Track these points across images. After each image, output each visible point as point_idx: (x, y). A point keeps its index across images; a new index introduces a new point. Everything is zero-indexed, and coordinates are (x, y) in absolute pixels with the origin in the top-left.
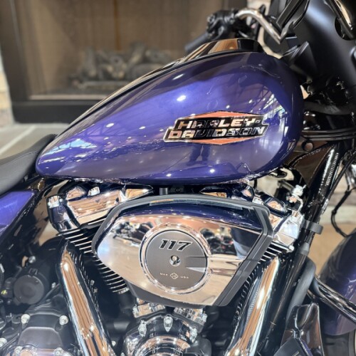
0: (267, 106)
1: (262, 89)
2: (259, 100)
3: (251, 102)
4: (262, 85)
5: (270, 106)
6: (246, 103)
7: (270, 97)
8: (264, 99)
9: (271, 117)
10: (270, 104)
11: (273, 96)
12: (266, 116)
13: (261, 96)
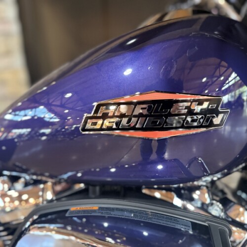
0: (226, 87)
1: (219, 66)
2: (215, 79)
3: (204, 80)
4: (218, 61)
5: (230, 87)
6: (198, 82)
7: (229, 76)
8: (222, 78)
9: (232, 100)
10: (230, 84)
11: (234, 75)
12: (225, 99)
13: (217, 73)
